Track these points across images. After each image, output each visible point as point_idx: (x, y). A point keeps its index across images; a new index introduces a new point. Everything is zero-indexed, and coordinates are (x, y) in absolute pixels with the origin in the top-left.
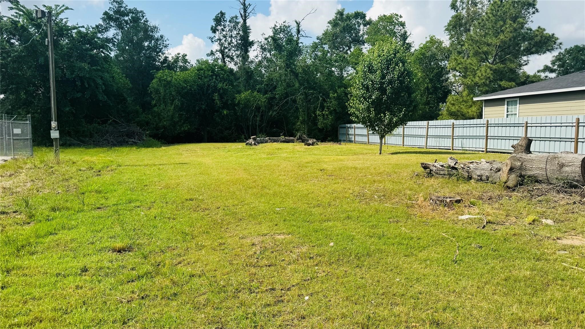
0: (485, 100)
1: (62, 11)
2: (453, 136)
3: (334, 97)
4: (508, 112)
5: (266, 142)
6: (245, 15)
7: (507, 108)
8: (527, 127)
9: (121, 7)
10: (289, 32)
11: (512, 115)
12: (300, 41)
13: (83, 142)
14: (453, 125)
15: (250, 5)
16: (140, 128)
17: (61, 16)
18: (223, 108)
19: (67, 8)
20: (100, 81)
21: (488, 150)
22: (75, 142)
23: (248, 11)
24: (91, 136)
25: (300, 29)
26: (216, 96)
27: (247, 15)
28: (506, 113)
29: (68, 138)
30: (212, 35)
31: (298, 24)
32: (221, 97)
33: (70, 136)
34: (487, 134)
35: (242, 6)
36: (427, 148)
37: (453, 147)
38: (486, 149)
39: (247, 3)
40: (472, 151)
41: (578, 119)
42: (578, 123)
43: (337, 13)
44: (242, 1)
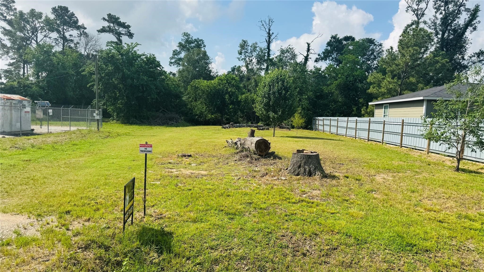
0: (376, 105)
1: (136, 46)
2: (356, 129)
3: (305, 98)
4: (384, 113)
5: (244, 127)
6: (269, 41)
7: (384, 111)
8: (384, 124)
9: (189, 38)
10: (292, 52)
11: (386, 115)
12: (309, 57)
14: (357, 121)
15: (273, 33)
16: (178, 115)
17: (135, 49)
18: (230, 104)
19: (139, 44)
20: (153, 87)
22: (138, 122)
23: (272, 38)
24: (148, 119)
25: (310, 48)
26: (227, 96)
27: (271, 40)
29: (135, 119)
30: (239, 56)
32: (230, 96)
33: (136, 118)
34: (369, 128)
35: (267, 35)
36: (346, 136)
37: (356, 136)
38: (368, 138)
39: (271, 32)
40: (363, 139)
41: (403, 120)
42: (403, 123)
43: (332, 38)
44: (268, 31)
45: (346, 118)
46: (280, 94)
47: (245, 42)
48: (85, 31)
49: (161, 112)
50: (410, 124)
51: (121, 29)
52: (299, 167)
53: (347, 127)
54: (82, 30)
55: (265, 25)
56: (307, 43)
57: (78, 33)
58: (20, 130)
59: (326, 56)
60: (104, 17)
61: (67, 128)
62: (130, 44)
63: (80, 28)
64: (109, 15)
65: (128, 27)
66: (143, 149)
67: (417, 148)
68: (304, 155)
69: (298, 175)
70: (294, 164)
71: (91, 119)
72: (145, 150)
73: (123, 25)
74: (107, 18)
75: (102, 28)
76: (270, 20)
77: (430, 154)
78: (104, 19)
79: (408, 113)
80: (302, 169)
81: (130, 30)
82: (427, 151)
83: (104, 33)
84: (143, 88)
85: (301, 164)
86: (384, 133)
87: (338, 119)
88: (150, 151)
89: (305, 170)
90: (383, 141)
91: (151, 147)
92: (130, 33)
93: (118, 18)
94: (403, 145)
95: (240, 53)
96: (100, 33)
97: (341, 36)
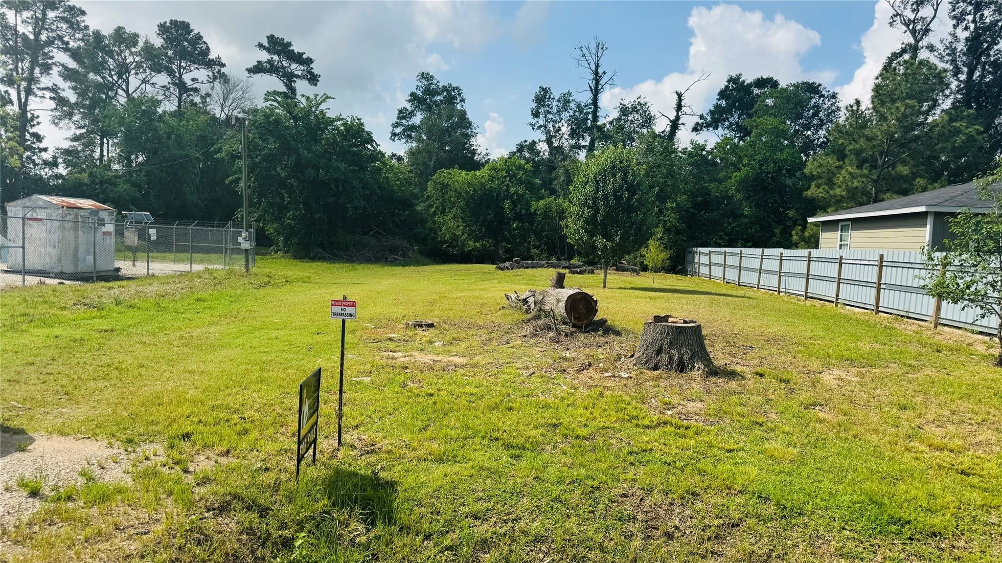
0: (823, 222)
1: (324, 101)
2: (780, 273)
3: (672, 207)
4: (841, 241)
5: (542, 266)
6: (597, 87)
7: (841, 235)
8: (841, 264)
9: (432, 84)
10: (645, 112)
11: (844, 245)
12: (680, 122)
13: (335, 255)
14: (781, 257)
15: (604, 73)
16: (407, 242)
17: (322, 107)
18: (514, 220)
19: (330, 98)
20: (356, 184)
21: (809, 294)
22: (327, 255)
23: (602, 82)
24: (347, 248)
25: (683, 104)
26: (507, 204)
27: (600, 87)
28: (839, 243)
29: (320, 250)
30: (534, 121)
31: (680, 96)
32: (514, 203)
33: (323, 248)
34: (808, 272)
35: (592, 76)
36: (758, 288)
37: (779, 288)
38: (807, 293)
39: (600, 71)
40: (796, 294)
41: (882, 256)
42: (881, 262)
43: (729, 81)
44: (593, 68)
45: (758, 251)
46: (618, 199)
47: (545, 90)
48: (223, 70)
49: (373, 235)
50: (895, 265)
51: (294, 66)
52: (659, 352)
53: (761, 269)
54: (217, 68)
55: (587, 55)
56: (677, 93)
57: (208, 76)
58: (92, 270)
59: (716, 119)
60: (261, 42)
61: (184, 267)
62: (312, 97)
63: (213, 65)
64: (271, 38)
65: (309, 61)
66: (338, 309)
67: (911, 315)
68: (668, 326)
69: (656, 368)
70: (647, 346)
71: (233, 249)
72: (343, 312)
73: (298, 58)
74: (266, 44)
75: (256, 63)
76: (598, 46)
77: (939, 328)
78: (261, 46)
79: (892, 240)
80: (664, 357)
81: (312, 68)
82: (933, 323)
83: (260, 74)
84: (337, 186)
85: (662, 344)
86: (839, 283)
87: (741, 251)
88: (351, 315)
89: (671, 358)
90: (837, 299)
91: (354, 306)
92: (311, 74)
93: (289, 44)
94: (880, 309)
95: (536, 115)
96: (252, 74)
97: (748, 78)
